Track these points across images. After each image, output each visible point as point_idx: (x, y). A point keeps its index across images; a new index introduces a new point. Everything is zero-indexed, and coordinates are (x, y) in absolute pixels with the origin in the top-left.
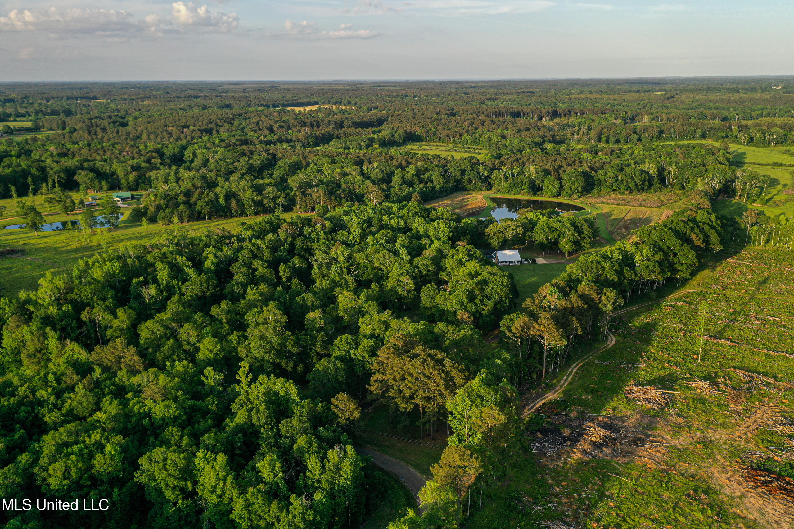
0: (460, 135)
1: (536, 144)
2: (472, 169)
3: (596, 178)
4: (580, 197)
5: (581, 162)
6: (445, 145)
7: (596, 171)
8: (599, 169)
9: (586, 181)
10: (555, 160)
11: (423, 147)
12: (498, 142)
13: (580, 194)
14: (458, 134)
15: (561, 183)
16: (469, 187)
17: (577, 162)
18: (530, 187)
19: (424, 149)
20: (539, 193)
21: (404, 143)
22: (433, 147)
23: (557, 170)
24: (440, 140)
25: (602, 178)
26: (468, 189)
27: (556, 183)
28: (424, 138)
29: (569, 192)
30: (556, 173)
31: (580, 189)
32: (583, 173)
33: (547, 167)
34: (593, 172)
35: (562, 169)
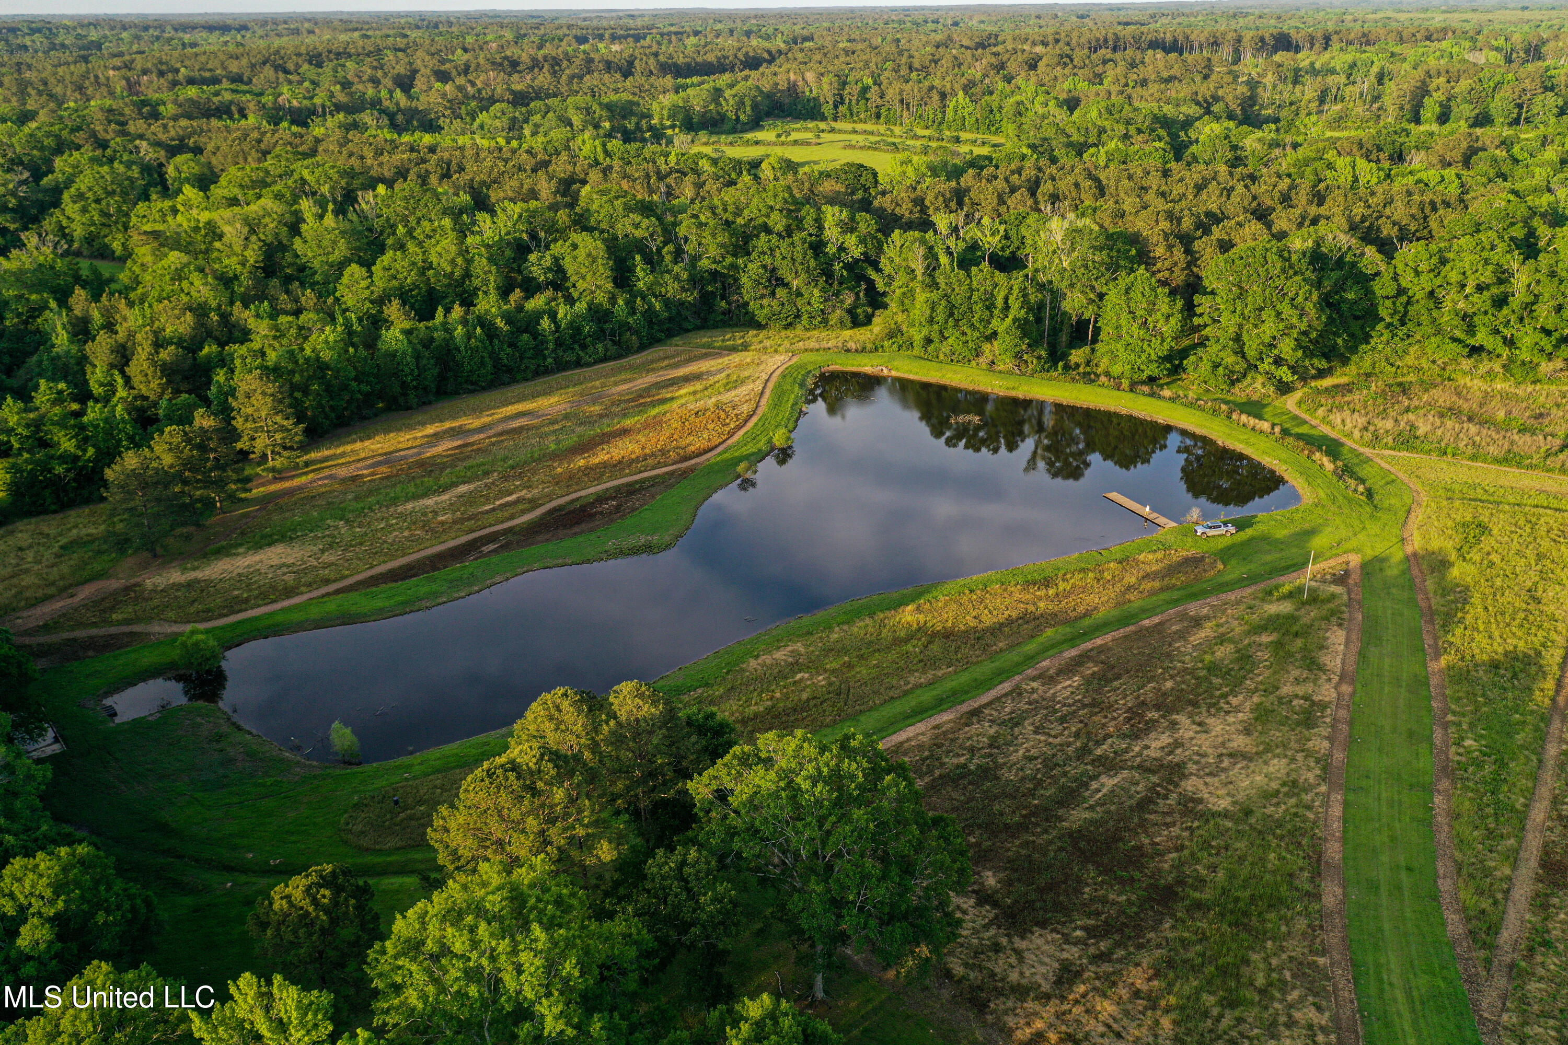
0: (943, 96)
1: (1165, 122)
2: (795, 224)
3: (1382, 288)
4: (1284, 388)
5: (1319, 198)
6: (882, 129)
7: (1387, 248)
8: (1405, 236)
9: (1328, 302)
10: (1199, 188)
11: (795, 136)
12: (1044, 117)
13: (1284, 373)
14: (936, 97)
15: (1190, 309)
16: (761, 308)
17: (1301, 198)
18: (1023, 327)
19: (796, 143)
20: (1077, 356)
21: (756, 124)
22: (825, 137)
23: (1186, 241)
24: (878, 116)
25: (1418, 288)
26: (761, 316)
27: (1163, 305)
28: (827, 109)
29: (1230, 359)
30: (1179, 254)
31: (1286, 348)
32: (1317, 258)
33: (1140, 224)
34: (1370, 251)
35: (1217, 232)
